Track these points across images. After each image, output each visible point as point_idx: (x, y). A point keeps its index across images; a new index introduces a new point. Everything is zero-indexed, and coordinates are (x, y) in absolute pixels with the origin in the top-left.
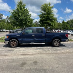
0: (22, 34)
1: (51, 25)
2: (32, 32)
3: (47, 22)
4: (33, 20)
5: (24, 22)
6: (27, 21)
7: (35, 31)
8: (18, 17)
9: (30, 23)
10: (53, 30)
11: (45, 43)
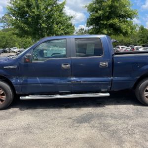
0: (23, 61)
1: (121, 32)
2: (64, 53)
3: (111, 21)
4: (72, 17)
5: (43, 25)
6: (53, 22)
7: (74, 48)
8: (26, 9)
9: (62, 27)
10: (120, 47)
11: (108, 94)
